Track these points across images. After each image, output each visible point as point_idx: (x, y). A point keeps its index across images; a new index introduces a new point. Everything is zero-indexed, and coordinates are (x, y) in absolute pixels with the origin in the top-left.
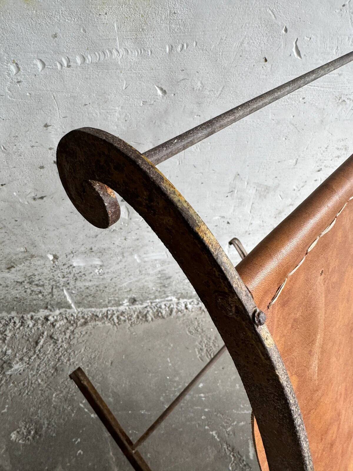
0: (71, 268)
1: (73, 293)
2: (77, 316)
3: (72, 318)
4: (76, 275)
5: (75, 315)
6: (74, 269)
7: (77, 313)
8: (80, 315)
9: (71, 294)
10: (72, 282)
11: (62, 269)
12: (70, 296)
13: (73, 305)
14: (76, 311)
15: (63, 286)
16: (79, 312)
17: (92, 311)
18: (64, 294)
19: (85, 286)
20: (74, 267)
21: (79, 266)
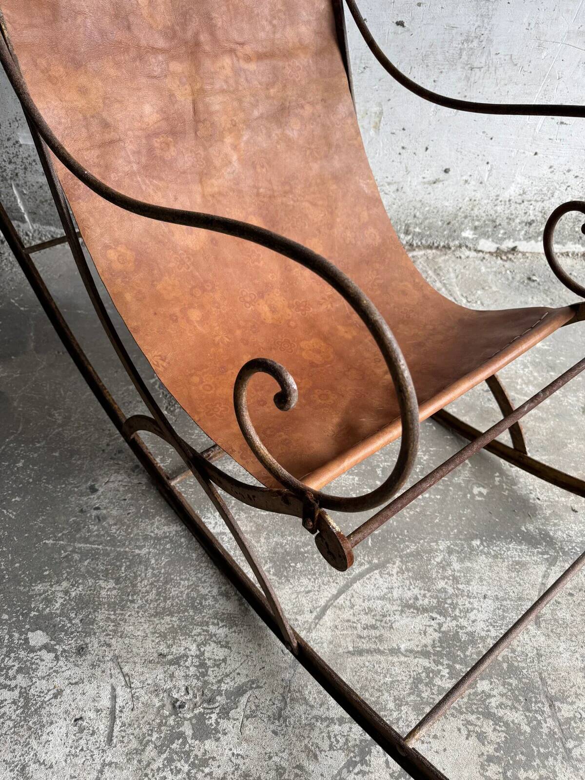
0: (17, 145)
1: (24, 194)
2: (33, 236)
3: (27, 238)
4: (25, 161)
5: (31, 235)
6: (21, 149)
7: (32, 231)
8: (36, 235)
9: (22, 194)
10: (21, 173)
11: (6, 147)
12: (22, 199)
13: (26, 216)
14: (31, 227)
15: (11, 178)
16: (35, 231)
17: (51, 231)
18: (13, 194)
19: (37, 182)
20: (21, 146)
21: (26, 145)
